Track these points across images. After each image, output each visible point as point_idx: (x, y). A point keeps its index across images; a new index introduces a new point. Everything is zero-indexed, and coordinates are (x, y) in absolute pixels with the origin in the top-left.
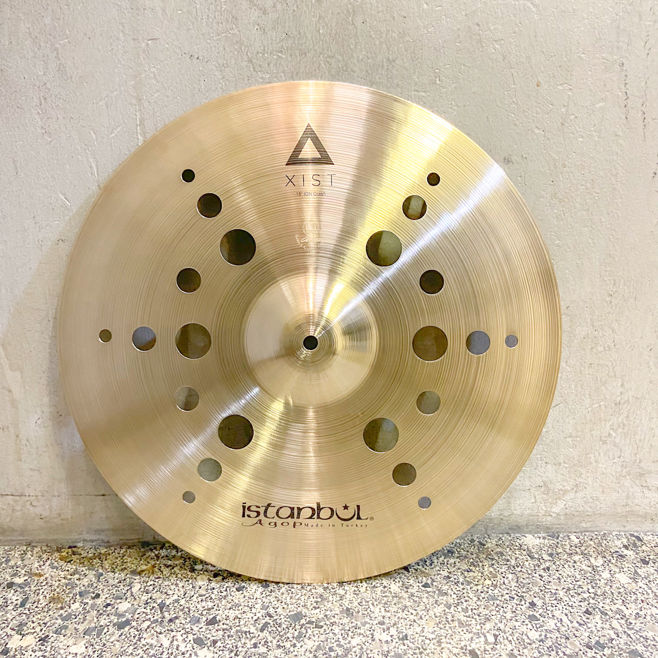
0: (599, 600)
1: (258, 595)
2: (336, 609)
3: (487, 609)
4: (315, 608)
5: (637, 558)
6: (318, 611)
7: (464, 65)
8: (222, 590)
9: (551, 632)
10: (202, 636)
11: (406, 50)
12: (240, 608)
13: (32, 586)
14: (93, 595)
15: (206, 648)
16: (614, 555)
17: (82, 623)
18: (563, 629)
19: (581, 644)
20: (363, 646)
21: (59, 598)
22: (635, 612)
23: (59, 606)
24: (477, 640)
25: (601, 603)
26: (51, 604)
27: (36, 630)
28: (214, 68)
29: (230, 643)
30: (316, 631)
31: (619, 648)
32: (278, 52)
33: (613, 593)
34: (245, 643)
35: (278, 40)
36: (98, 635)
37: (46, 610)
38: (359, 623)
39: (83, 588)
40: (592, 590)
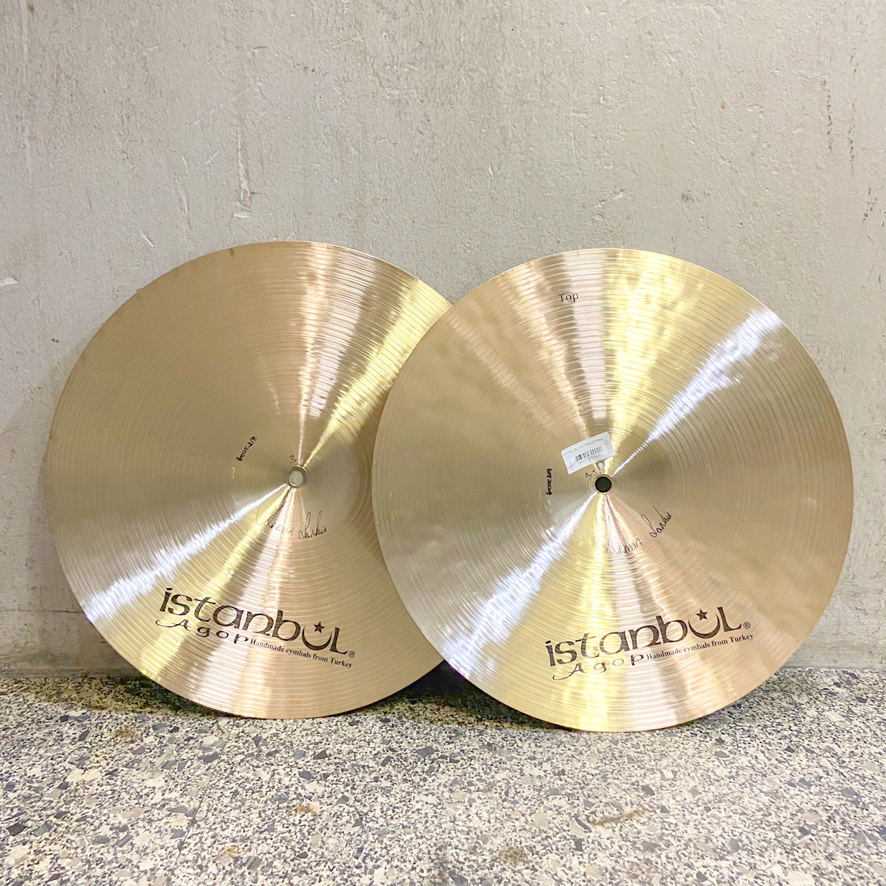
0: (804, 738)
1: (376, 729)
2: (475, 744)
3: (664, 745)
4: (449, 743)
5: (851, 696)
6: (452, 746)
7: (634, 82)
8: (332, 724)
9: (743, 768)
10: (309, 770)
11: (563, 63)
12: (355, 742)
13: (93, 720)
14: (171, 729)
15: (315, 782)
16: (823, 693)
17: (159, 756)
18: (759, 766)
19: (781, 781)
20: (510, 780)
21: (127, 732)
22: (849, 750)
23: (129, 739)
24: (652, 776)
25: (806, 742)
26: (119, 738)
27: (102, 763)
28: (333, 82)
29: (344, 777)
30: (451, 765)
31: (829, 786)
32: (410, 64)
33: (820, 731)
34: (363, 777)
35: (410, 49)
36: (180, 769)
37: (112, 744)
38: (503, 758)
39: (157, 722)
40: (794, 728)
